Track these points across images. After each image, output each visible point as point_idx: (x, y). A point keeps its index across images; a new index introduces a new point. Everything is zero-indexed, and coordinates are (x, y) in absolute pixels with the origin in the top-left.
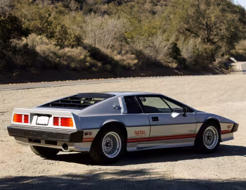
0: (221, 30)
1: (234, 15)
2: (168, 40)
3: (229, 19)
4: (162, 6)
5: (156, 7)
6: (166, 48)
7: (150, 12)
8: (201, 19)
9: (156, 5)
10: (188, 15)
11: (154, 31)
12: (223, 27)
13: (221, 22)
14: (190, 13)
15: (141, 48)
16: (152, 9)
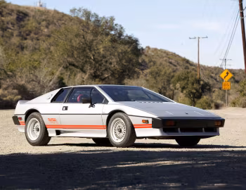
0: (111, 64)
1: (126, 47)
2: (53, 74)
3: (120, 51)
4: (32, 40)
5: (25, 41)
6: (51, 83)
7: (18, 47)
8: (88, 51)
9: (26, 39)
10: (72, 46)
11: (36, 64)
12: (114, 60)
13: (110, 55)
14: (74, 44)
15: (23, 82)
16: (20, 43)
